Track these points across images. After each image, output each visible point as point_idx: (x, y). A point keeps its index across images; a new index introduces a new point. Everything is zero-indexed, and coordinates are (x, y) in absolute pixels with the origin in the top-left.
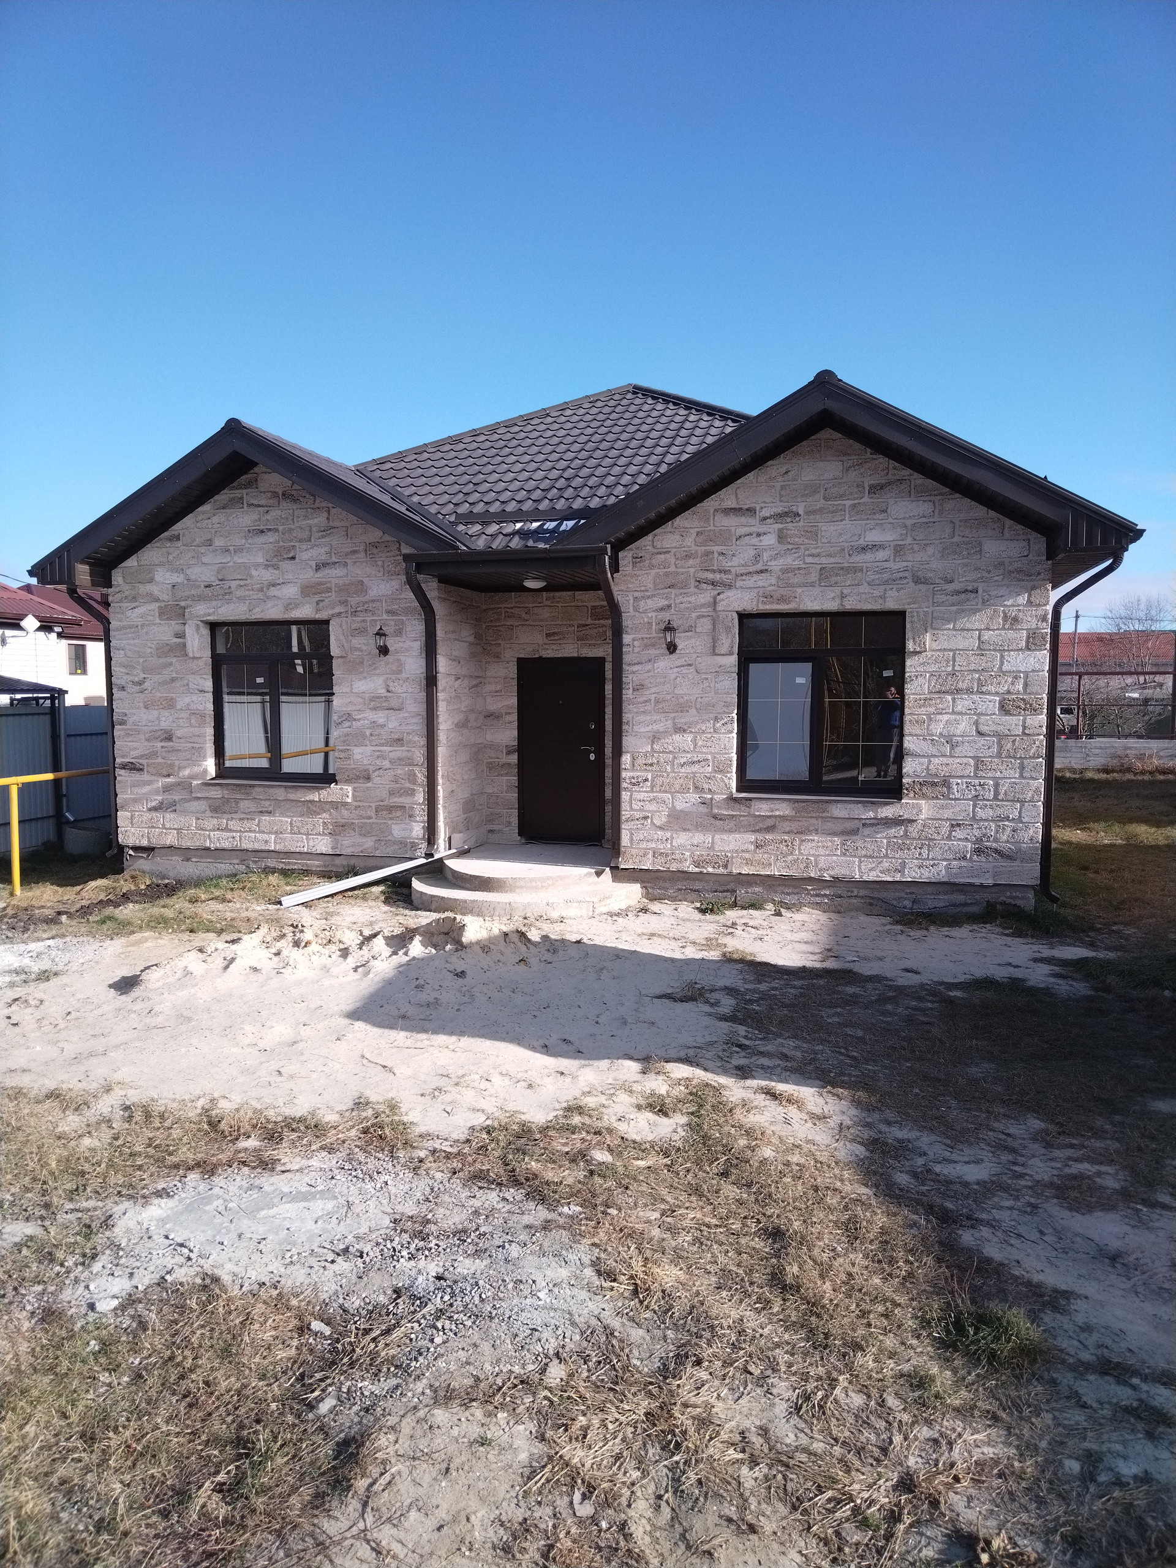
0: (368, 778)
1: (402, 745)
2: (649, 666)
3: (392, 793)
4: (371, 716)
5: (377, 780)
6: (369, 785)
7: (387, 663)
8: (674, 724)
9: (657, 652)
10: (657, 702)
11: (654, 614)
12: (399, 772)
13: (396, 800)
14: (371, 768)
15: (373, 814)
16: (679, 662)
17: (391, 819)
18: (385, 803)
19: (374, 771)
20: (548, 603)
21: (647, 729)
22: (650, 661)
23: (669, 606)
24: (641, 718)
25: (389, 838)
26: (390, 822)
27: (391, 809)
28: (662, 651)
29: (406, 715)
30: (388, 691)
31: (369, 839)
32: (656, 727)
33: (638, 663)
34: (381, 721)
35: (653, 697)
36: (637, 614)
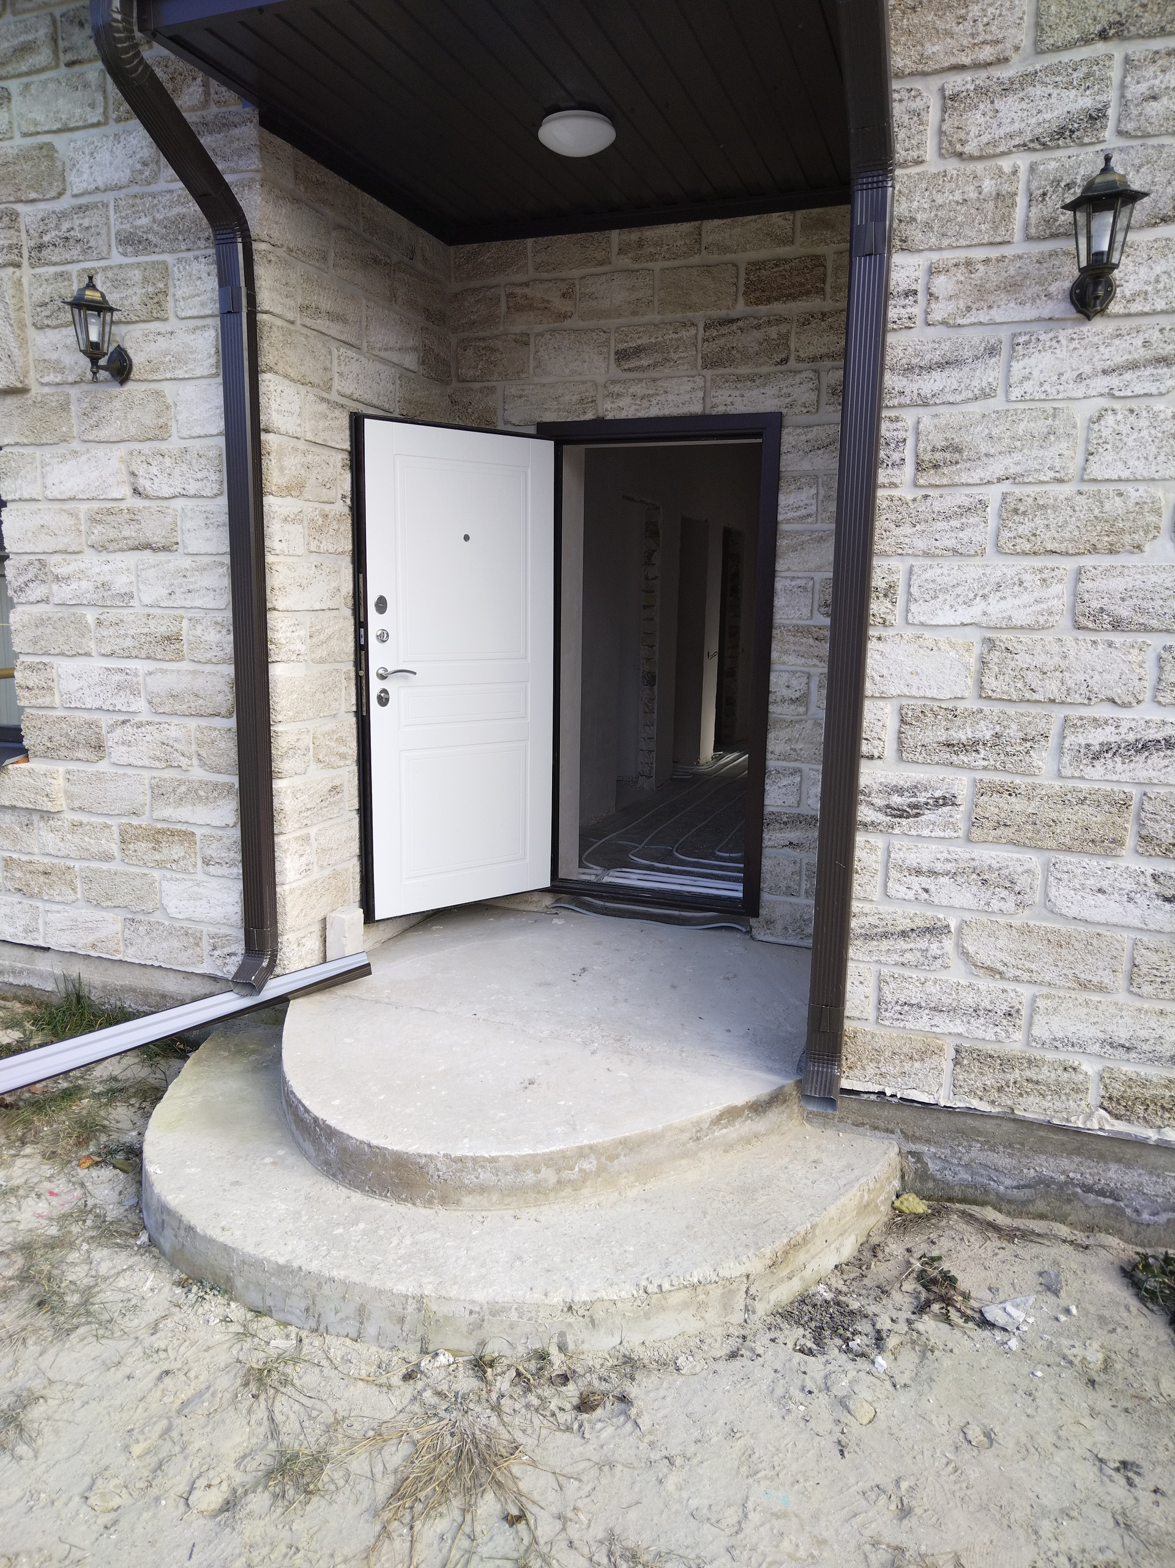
0: (99, 747)
1: (179, 657)
2: (989, 374)
3: (158, 793)
4: (94, 564)
5: (118, 753)
6: (103, 766)
7: (130, 406)
8: (1077, 597)
9: (1029, 312)
10: (1012, 510)
11: (1023, 161)
12: (173, 732)
13: (167, 812)
14: (105, 720)
15: (114, 848)
16: (1117, 353)
17: (159, 865)
18: (143, 821)
19: (112, 728)
20: (625, 262)
21: (965, 615)
22: (992, 351)
23: (1096, 117)
24: (945, 571)
25: (157, 917)
26: (156, 874)
27: (158, 836)
28: (1048, 309)
29: (186, 563)
30: (136, 492)
31: (109, 915)
32: (997, 608)
33: (944, 365)
34: (121, 583)
35: (993, 494)
36: (952, 166)
